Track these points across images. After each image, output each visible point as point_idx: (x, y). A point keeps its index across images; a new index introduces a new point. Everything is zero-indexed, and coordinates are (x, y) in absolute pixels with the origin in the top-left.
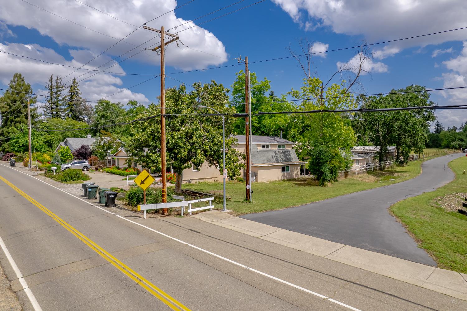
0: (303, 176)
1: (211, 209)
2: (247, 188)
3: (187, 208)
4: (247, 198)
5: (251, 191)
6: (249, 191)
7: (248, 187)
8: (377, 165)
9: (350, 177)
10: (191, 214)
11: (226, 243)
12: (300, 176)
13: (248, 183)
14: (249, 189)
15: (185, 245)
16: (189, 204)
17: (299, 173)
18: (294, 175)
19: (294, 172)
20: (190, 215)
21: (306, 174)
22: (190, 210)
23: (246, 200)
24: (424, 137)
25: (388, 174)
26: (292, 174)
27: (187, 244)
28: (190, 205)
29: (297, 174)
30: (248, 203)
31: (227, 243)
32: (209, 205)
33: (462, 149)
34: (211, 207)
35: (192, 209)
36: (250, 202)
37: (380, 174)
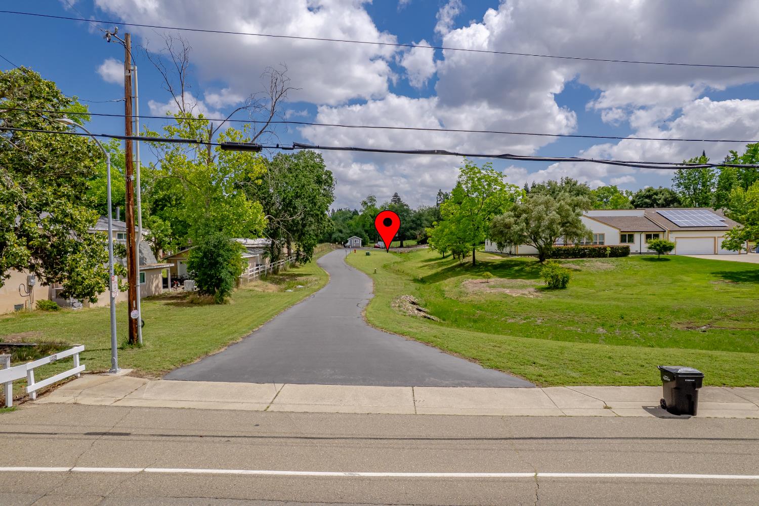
0: (166, 290)
1: (79, 375)
2: (133, 316)
3: (24, 382)
4: (133, 339)
5: (140, 323)
6: (136, 323)
7: (134, 314)
8: (267, 266)
9: (241, 286)
10: (34, 396)
11: (226, 439)
12: (163, 291)
13: (134, 306)
14: (136, 320)
15: (137, 474)
16: (28, 371)
17: (161, 285)
18: (153, 289)
19: (152, 283)
20: (32, 400)
21: (172, 286)
22: (33, 387)
23: (130, 343)
24: (331, 224)
25: (288, 279)
26: (149, 287)
27: (141, 470)
28: (32, 373)
29: (157, 286)
30: (136, 349)
31: (230, 439)
32: (73, 367)
33: (343, 243)
34: (79, 368)
35: (36, 381)
36: (139, 347)
37: (277, 280)
